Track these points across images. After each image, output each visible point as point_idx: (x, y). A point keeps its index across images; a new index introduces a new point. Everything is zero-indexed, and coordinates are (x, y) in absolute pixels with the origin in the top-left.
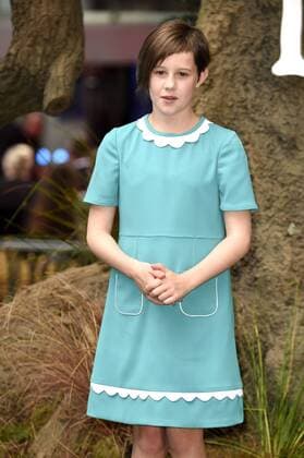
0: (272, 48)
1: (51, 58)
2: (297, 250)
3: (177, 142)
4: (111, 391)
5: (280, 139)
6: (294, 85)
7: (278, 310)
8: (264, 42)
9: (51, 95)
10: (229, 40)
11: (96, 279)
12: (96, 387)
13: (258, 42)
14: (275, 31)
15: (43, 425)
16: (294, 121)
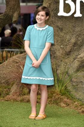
0: (57, 10)
1: (14, 12)
2: (63, 50)
3: (41, 29)
4: (26, 77)
5: (59, 29)
6: (62, 17)
7: (59, 62)
8: (56, 9)
12: (23, 77)
13: (55, 9)
15: (13, 85)
16: (62, 25)
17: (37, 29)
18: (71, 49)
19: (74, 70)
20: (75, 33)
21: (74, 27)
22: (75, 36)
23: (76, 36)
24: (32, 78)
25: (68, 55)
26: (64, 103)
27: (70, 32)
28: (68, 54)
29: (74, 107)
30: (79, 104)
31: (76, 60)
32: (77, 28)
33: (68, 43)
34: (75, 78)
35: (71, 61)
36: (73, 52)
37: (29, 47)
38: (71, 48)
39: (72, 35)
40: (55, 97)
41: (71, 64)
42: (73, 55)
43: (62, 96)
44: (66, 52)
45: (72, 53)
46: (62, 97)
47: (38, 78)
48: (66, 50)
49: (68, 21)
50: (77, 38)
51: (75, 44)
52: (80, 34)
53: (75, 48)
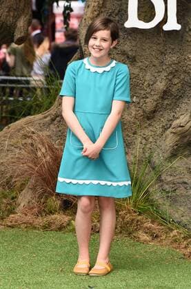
0: (124, 14)
1: (17, 18)
2: (138, 109)
3: (100, 70)
4: (68, 181)
5: (128, 57)
6: (134, 32)
7: (129, 137)
8: (119, 11)
9: (18, 35)
10: (103, 10)
11: (41, 121)
12: (60, 179)
13: (116, 11)
14: (125, 6)
15: (22, 190)
16: (134, 49)
17: (91, 70)
18: (157, 106)
19: (165, 154)
20: (164, 67)
21: (162, 53)
22: (166, 74)
23: (168, 76)
24: (81, 182)
25: (149, 119)
26: (146, 233)
27: (154, 66)
28: (150, 116)
29: (170, 241)
30: (182, 236)
31: (168, 132)
32: (171, 55)
33: (148, 90)
34: (169, 173)
35: (158, 132)
36: (161, 113)
37: (74, 111)
38: (156, 103)
39: (159, 72)
40: (123, 218)
41: (158, 141)
42: (162, 119)
43: (139, 215)
44: (144, 111)
45: (158, 115)
46: (140, 218)
47: (95, 182)
48: (145, 108)
49: (148, 41)
50: (170, 80)
51: (165, 94)
52: (176, 71)
53: (166, 102)
